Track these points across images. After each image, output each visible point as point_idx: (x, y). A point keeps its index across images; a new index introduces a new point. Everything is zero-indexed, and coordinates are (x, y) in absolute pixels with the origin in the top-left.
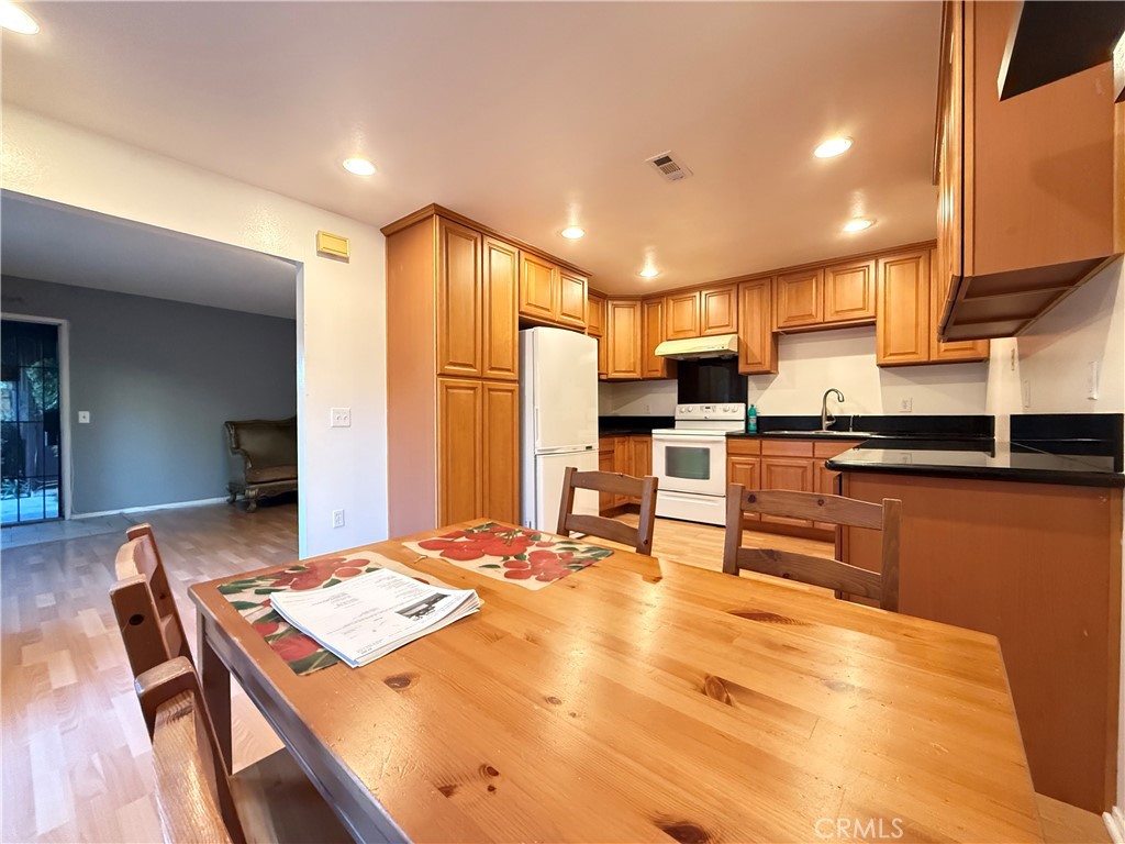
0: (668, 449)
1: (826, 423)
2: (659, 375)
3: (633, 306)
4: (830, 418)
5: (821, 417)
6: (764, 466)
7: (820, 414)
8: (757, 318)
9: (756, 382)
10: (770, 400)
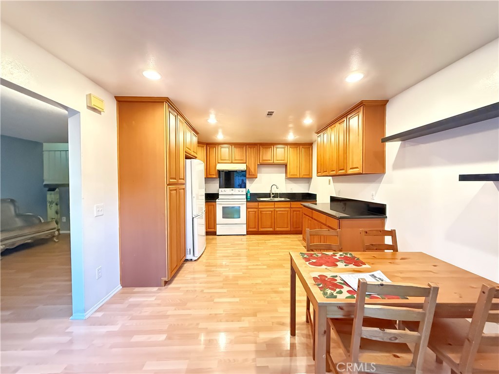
0: (223, 207)
1: (272, 195)
2: (215, 176)
3: (203, 147)
4: (273, 194)
5: (270, 193)
6: (259, 212)
7: (269, 192)
8: (253, 159)
9: (248, 180)
10: (254, 187)
